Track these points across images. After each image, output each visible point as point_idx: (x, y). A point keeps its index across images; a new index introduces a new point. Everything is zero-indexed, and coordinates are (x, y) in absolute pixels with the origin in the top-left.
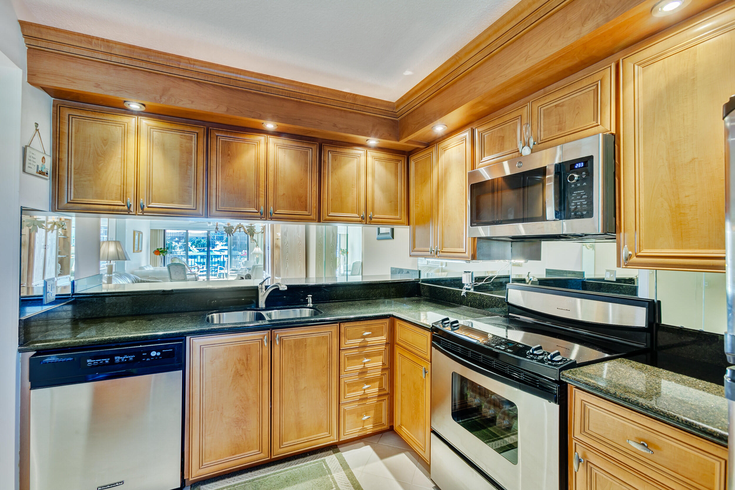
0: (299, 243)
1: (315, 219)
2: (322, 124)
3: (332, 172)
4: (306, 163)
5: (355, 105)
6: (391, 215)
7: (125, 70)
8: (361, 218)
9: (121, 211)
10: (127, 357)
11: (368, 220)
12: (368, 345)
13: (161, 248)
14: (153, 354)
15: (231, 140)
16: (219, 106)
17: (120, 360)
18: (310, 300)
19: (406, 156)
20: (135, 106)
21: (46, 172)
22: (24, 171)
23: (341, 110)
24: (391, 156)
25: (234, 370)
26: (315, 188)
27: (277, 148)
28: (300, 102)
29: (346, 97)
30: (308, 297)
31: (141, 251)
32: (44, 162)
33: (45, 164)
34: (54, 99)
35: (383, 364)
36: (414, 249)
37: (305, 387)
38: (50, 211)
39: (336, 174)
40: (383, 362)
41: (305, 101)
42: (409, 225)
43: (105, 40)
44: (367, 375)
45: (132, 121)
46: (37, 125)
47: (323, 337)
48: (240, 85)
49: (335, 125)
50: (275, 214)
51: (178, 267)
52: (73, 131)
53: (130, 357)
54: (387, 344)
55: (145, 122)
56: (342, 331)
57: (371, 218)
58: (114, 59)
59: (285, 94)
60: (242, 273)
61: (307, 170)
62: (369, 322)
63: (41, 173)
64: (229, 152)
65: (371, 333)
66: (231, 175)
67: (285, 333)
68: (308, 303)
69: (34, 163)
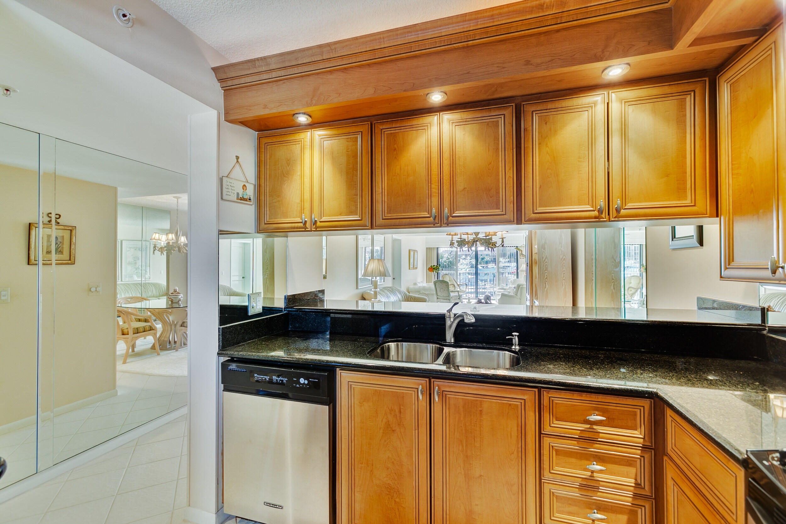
0: (563, 257)
1: (512, 220)
2: (504, 68)
3: (539, 144)
4: (496, 139)
5: (565, 14)
6: (669, 200)
7: (284, 83)
8: (598, 211)
9: (297, 228)
10: (282, 379)
11: (613, 213)
12: (599, 439)
13: (434, 266)
14: (302, 381)
15: (397, 131)
16: (366, 89)
17: (277, 380)
18: (516, 340)
19: (707, 79)
20: (303, 119)
21: (248, 198)
22: (222, 199)
23: (540, 34)
24: (666, 88)
25: (384, 420)
26: (511, 174)
27: (454, 127)
28: (468, 47)
29: (543, 6)
30: (513, 336)
31: (416, 268)
32: (245, 189)
33: (246, 191)
34: (257, 132)
35: (638, 485)
36: (729, 265)
37: (481, 476)
38: (255, 233)
39: (547, 144)
40: (636, 480)
41: (474, 41)
42: (717, 216)
43: (263, 58)
44: (599, 494)
45: (307, 136)
46: (237, 158)
47: (510, 404)
48: (386, 54)
49: (528, 63)
50: (453, 217)
51: (442, 284)
52: (268, 157)
53: (284, 379)
54: (644, 448)
55: (319, 133)
56: (545, 402)
57: (618, 211)
58: (274, 74)
59: (444, 42)
60: (509, 292)
61: (497, 149)
62: (601, 398)
63: (243, 199)
64: (396, 146)
65: (604, 418)
66: (398, 174)
67: (450, 387)
68: (513, 345)
69: (233, 192)
